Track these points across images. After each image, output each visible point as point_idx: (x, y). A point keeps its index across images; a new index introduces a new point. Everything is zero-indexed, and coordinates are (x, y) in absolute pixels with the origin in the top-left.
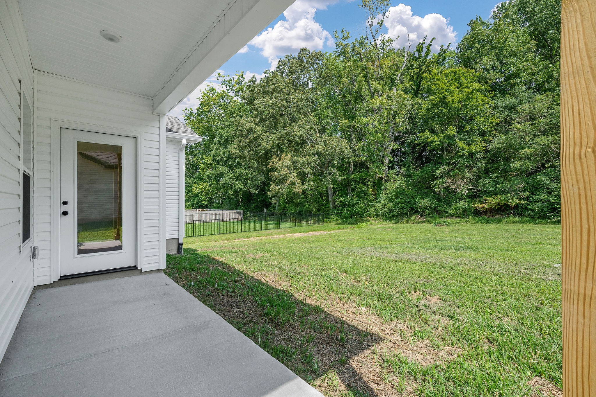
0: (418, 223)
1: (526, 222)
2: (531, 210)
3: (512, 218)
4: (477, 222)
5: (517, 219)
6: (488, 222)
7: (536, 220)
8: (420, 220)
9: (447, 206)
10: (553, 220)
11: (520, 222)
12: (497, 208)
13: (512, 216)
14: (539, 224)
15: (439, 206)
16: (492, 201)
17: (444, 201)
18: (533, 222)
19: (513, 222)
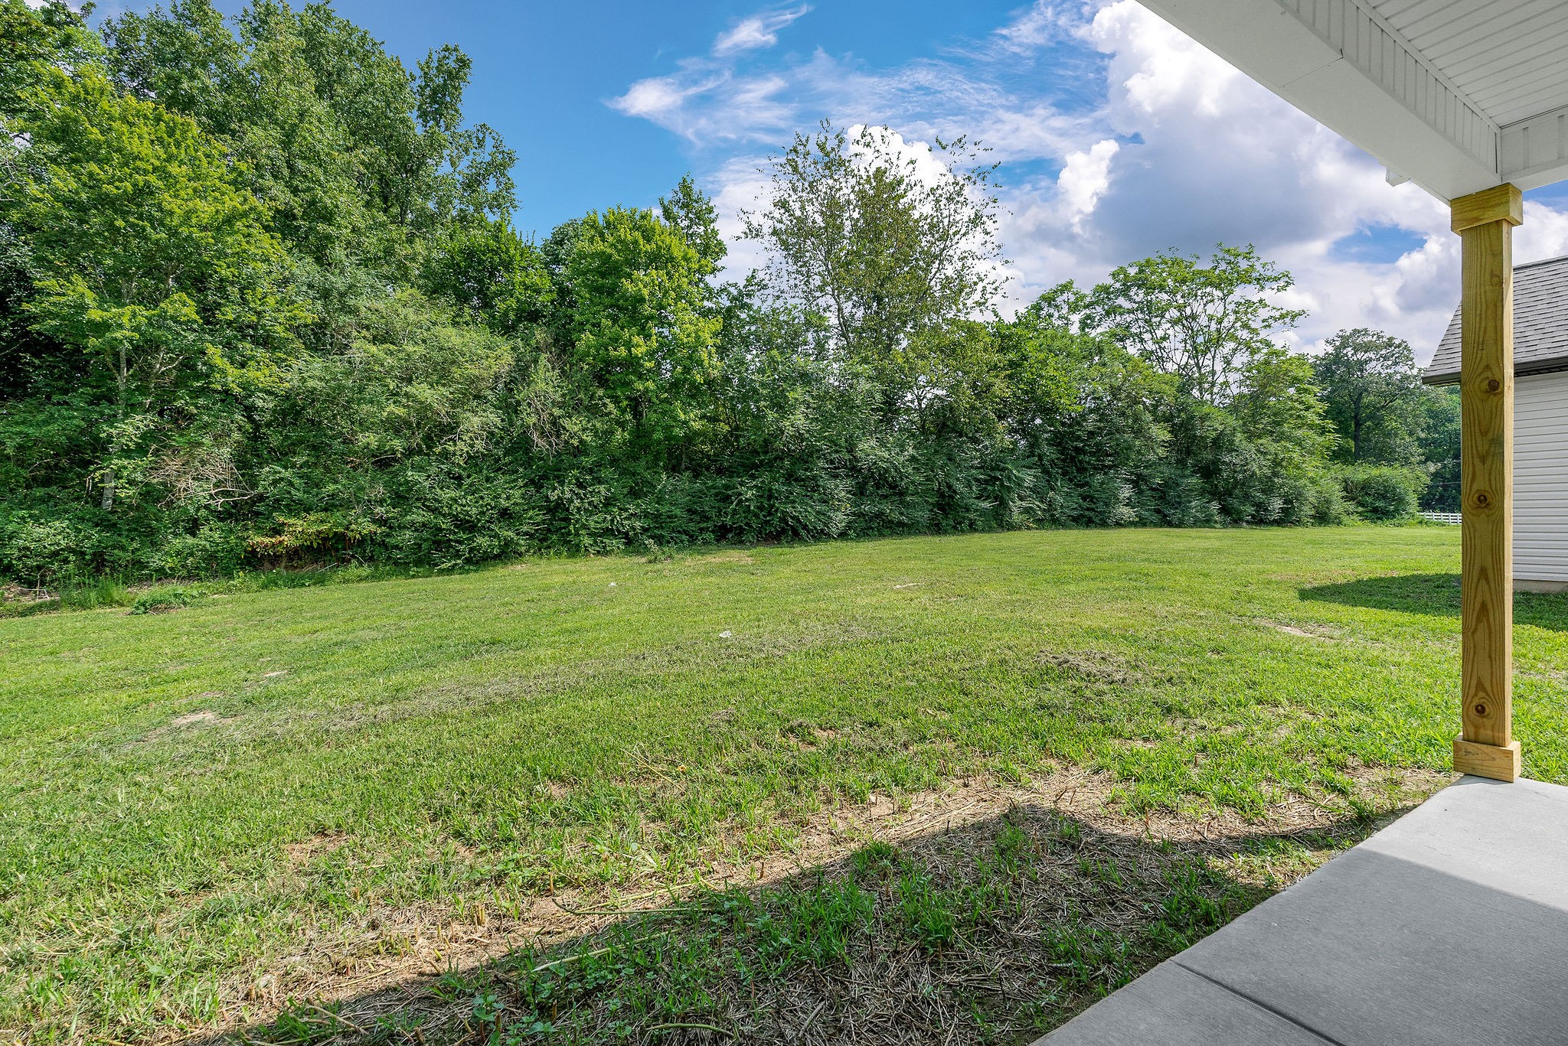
0: (23, 614)
1: (390, 574)
2: (397, 547)
3: (354, 570)
4: (265, 587)
5: (366, 570)
6: (294, 583)
7: (407, 570)
8: (28, 601)
9: (142, 543)
10: (443, 566)
11: (373, 577)
12: (315, 545)
13: (354, 562)
14: (413, 577)
15: (114, 547)
16: (300, 528)
17: (129, 530)
18: (402, 574)
19: (361, 579)
